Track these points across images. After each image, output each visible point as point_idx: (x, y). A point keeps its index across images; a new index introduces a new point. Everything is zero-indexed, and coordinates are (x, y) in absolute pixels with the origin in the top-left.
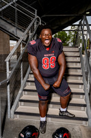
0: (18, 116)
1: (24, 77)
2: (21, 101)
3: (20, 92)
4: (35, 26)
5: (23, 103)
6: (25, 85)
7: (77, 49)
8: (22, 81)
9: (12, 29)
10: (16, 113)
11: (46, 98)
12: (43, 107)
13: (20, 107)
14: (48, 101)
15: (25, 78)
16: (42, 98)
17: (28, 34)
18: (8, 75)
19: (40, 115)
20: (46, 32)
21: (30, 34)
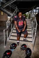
0: (10, 40)
2: (11, 36)
3: (11, 33)
4: (16, 12)
5: (12, 36)
6: (13, 31)
7: (30, 20)
8: (12, 29)
11: (19, 35)
12: (18, 38)
14: (20, 36)
15: (13, 29)
16: (18, 35)
17: (14, 14)
18: (7, 27)
19: (17, 40)
20: (20, 13)
21: (15, 14)
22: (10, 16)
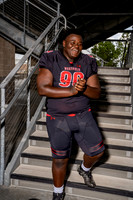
0: (16, 181)
1: (32, 115)
2: (24, 155)
3: (24, 140)
5: (26, 160)
6: (33, 130)
8: (28, 122)
9: (18, 35)
10: (13, 176)
13: (21, 165)
15: (34, 118)
18: (3, 110)
21: (47, 44)
22: (23, 53)
